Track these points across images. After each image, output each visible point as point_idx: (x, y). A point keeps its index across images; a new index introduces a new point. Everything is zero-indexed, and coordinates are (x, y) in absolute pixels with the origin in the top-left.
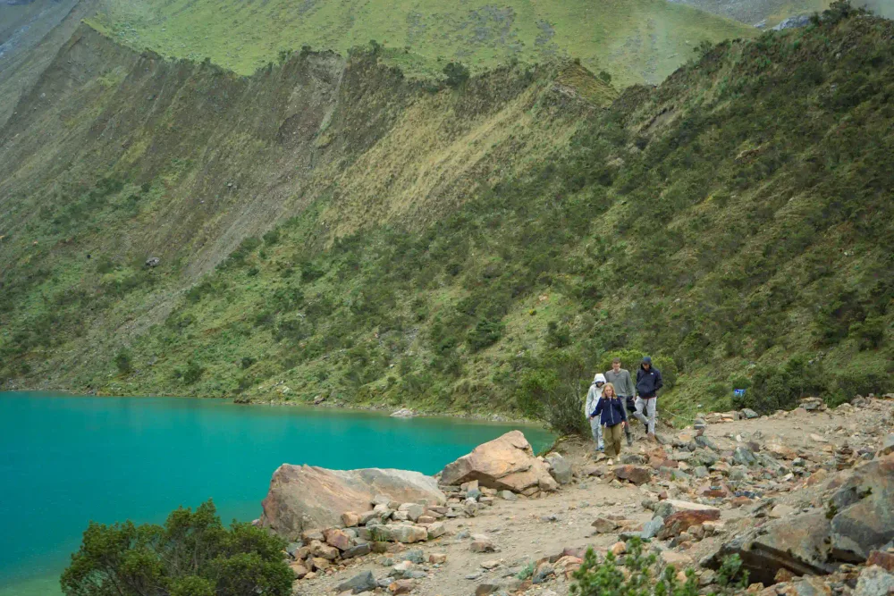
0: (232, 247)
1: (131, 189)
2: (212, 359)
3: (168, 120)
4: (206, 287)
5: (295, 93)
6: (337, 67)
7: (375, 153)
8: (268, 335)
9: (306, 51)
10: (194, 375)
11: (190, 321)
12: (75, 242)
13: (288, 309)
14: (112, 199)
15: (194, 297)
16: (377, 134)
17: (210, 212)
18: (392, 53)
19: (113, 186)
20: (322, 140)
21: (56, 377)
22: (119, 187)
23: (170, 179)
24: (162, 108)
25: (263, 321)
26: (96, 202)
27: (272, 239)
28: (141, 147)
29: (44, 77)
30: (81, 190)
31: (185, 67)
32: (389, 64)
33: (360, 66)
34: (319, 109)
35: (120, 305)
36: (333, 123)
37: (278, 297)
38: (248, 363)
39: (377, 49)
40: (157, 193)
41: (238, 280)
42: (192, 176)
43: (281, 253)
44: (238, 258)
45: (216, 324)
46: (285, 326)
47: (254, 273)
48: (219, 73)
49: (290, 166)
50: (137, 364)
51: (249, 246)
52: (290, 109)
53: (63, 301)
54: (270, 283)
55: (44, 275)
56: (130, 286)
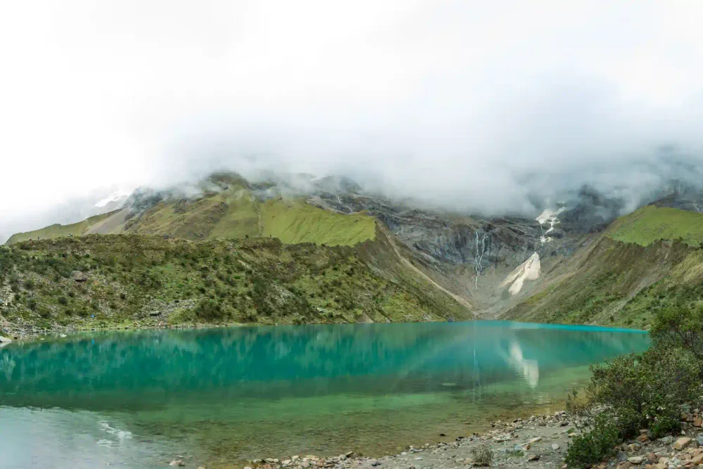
0: (640, 290)
1: (615, 275)
2: (635, 318)
3: (624, 258)
4: (633, 300)
5: (658, 250)
6: (670, 244)
7: (681, 265)
8: (650, 313)
9: (662, 239)
10: (630, 322)
11: (629, 308)
12: (600, 288)
13: (655, 306)
14: (610, 277)
15: (630, 302)
16: (680, 260)
17: (635, 281)
18: (685, 240)
19: (609, 274)
20: (665, 262)
21: (595, 322)
22: (611, 275)
23: (624, 272)
24: (623, 255)
25: (649, 309)
26: (606, 278)
27: (651, 288)
28: (617, 265)
29: (595, 248)
30: (602, 275)
31: (629, 244)
32: (684, 242)
33: (677, 243)
34: (665, 254)
35: (611, 304)
36: (669, 257)
37: (653, 303)
38: (644, 319)
39: (681, 239)
40: (620, 276)
41: (642, 298)
42: (630, 272)
43: (653, 291)
44: (642, 292)
45: (636, 309)
46: (654, 310)
47: (646, 296)
48: (638, 246)
49: (656, 269)
50: (615, 318)
51: (645, 289)
52: (657, 254)
53: (598, 303)
54: (650, 299)
55: (593, 296)
56: (613, 300)
